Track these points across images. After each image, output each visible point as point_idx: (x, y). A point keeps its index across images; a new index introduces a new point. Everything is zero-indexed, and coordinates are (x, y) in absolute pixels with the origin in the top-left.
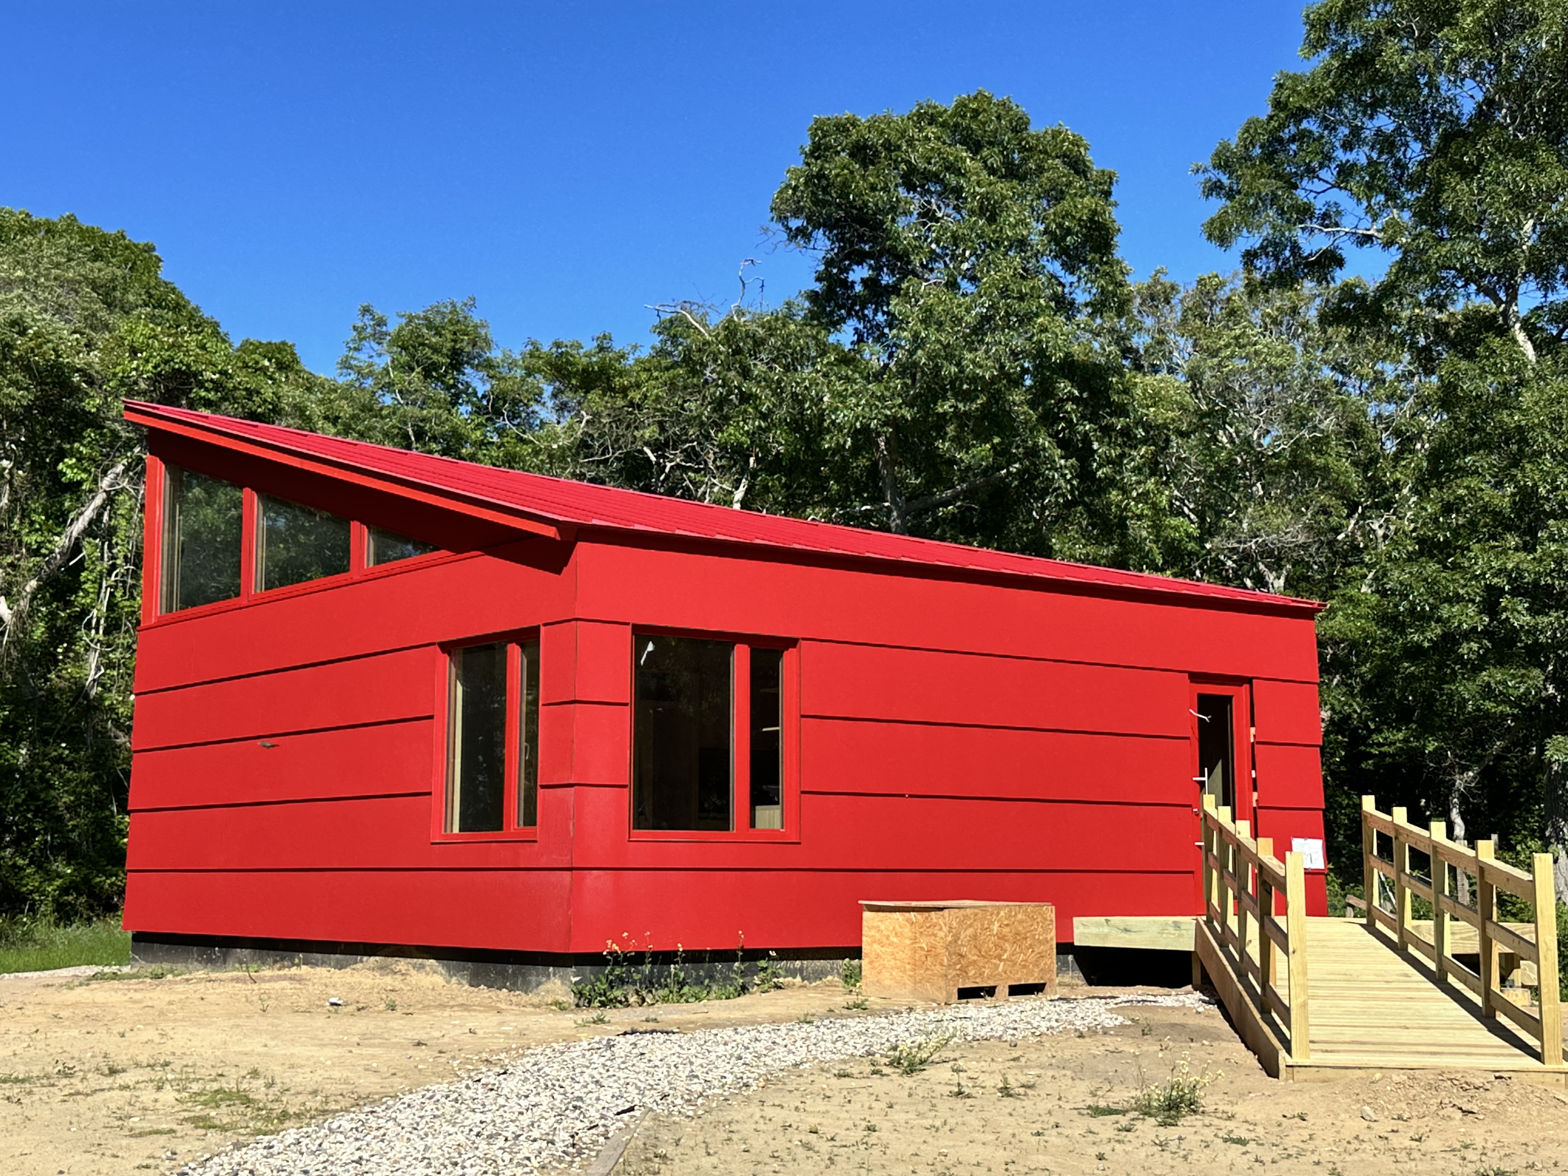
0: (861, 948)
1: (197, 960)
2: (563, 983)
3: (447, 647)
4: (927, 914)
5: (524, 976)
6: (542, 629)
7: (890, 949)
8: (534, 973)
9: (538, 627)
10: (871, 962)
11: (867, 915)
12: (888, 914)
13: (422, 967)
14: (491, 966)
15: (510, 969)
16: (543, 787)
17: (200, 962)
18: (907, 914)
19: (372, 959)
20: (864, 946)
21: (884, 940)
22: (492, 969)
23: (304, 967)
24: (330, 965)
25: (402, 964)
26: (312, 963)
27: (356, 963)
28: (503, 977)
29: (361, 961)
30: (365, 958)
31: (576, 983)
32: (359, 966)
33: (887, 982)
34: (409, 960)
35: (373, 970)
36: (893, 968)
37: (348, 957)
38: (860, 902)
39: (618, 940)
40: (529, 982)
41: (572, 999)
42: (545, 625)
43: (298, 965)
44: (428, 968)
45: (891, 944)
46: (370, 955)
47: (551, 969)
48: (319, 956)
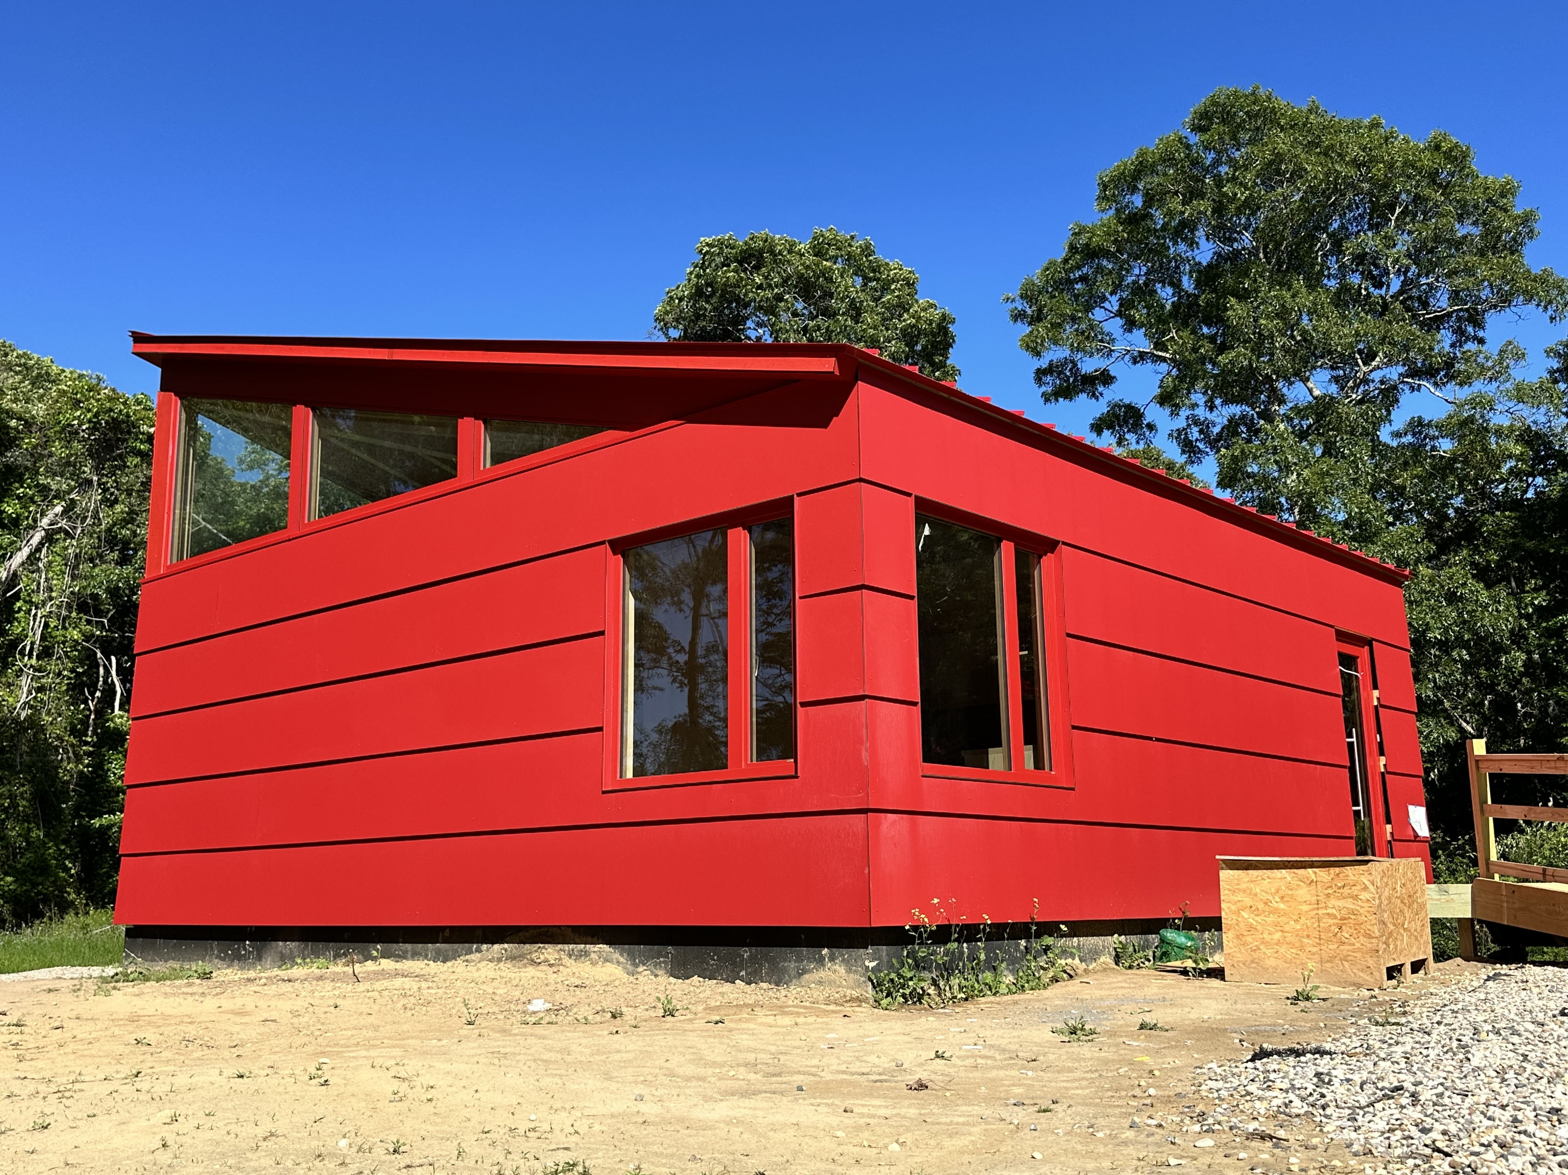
0: (1220, 918)
1: (218, 957)
2: (849, 971)
3: (620, 546)
4: (1337, 870)
5: (773, 962)
6: (796, 499)
7: (1271, 919)
8: (790, 959)
9: (791, 498)
10: (1238, 937)
11: (1225, 875)
12: (1268, 873)
13: (587, 954)
14: (710, 950)
15: (746, 953)
16: (803, 705)
17: (223, 959)
18: (1301, 872)
19: (496, 946)
20: (1223, 915)
21: (1261, 906)
22: (713, 955)
23: (383, 961)
24: (426, 957)
25: (550, 952)
26: (399, 956)
27: (470, 952)
28: (734, 964)
29: (479, 951)
30: (484, 947)
31: (874, 970)
32: (475, 956)
33: (1271, 962)
34: (560, 946)
35: (499, 960)
36: (1278, 943)
37: (456, 946)
38: (1218, 857)
39: (928, 909)
40: (784, 970)
41: (869, 992)
42: (799, 495)
43: (374, 959)
44: (593, 956)
45: (1275, 911)
46: (493, 943)
47: (825, 951)
48: (409, 946)
